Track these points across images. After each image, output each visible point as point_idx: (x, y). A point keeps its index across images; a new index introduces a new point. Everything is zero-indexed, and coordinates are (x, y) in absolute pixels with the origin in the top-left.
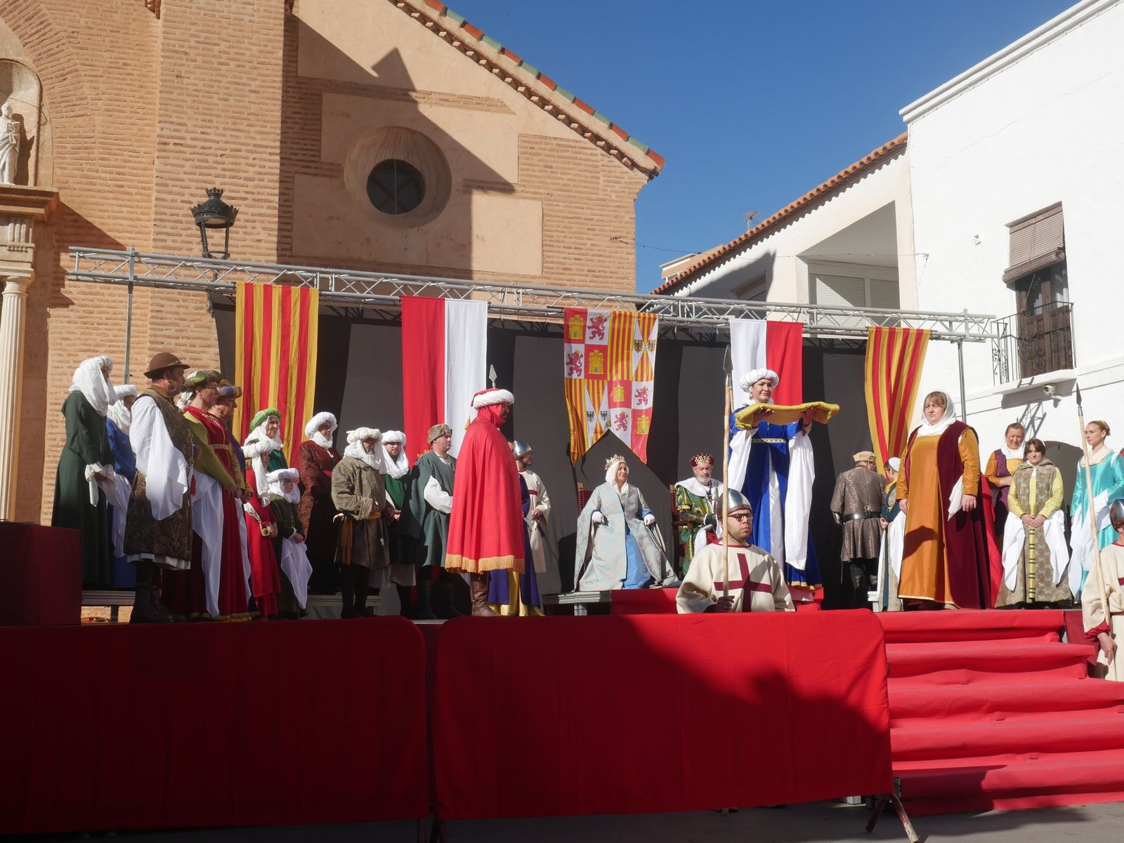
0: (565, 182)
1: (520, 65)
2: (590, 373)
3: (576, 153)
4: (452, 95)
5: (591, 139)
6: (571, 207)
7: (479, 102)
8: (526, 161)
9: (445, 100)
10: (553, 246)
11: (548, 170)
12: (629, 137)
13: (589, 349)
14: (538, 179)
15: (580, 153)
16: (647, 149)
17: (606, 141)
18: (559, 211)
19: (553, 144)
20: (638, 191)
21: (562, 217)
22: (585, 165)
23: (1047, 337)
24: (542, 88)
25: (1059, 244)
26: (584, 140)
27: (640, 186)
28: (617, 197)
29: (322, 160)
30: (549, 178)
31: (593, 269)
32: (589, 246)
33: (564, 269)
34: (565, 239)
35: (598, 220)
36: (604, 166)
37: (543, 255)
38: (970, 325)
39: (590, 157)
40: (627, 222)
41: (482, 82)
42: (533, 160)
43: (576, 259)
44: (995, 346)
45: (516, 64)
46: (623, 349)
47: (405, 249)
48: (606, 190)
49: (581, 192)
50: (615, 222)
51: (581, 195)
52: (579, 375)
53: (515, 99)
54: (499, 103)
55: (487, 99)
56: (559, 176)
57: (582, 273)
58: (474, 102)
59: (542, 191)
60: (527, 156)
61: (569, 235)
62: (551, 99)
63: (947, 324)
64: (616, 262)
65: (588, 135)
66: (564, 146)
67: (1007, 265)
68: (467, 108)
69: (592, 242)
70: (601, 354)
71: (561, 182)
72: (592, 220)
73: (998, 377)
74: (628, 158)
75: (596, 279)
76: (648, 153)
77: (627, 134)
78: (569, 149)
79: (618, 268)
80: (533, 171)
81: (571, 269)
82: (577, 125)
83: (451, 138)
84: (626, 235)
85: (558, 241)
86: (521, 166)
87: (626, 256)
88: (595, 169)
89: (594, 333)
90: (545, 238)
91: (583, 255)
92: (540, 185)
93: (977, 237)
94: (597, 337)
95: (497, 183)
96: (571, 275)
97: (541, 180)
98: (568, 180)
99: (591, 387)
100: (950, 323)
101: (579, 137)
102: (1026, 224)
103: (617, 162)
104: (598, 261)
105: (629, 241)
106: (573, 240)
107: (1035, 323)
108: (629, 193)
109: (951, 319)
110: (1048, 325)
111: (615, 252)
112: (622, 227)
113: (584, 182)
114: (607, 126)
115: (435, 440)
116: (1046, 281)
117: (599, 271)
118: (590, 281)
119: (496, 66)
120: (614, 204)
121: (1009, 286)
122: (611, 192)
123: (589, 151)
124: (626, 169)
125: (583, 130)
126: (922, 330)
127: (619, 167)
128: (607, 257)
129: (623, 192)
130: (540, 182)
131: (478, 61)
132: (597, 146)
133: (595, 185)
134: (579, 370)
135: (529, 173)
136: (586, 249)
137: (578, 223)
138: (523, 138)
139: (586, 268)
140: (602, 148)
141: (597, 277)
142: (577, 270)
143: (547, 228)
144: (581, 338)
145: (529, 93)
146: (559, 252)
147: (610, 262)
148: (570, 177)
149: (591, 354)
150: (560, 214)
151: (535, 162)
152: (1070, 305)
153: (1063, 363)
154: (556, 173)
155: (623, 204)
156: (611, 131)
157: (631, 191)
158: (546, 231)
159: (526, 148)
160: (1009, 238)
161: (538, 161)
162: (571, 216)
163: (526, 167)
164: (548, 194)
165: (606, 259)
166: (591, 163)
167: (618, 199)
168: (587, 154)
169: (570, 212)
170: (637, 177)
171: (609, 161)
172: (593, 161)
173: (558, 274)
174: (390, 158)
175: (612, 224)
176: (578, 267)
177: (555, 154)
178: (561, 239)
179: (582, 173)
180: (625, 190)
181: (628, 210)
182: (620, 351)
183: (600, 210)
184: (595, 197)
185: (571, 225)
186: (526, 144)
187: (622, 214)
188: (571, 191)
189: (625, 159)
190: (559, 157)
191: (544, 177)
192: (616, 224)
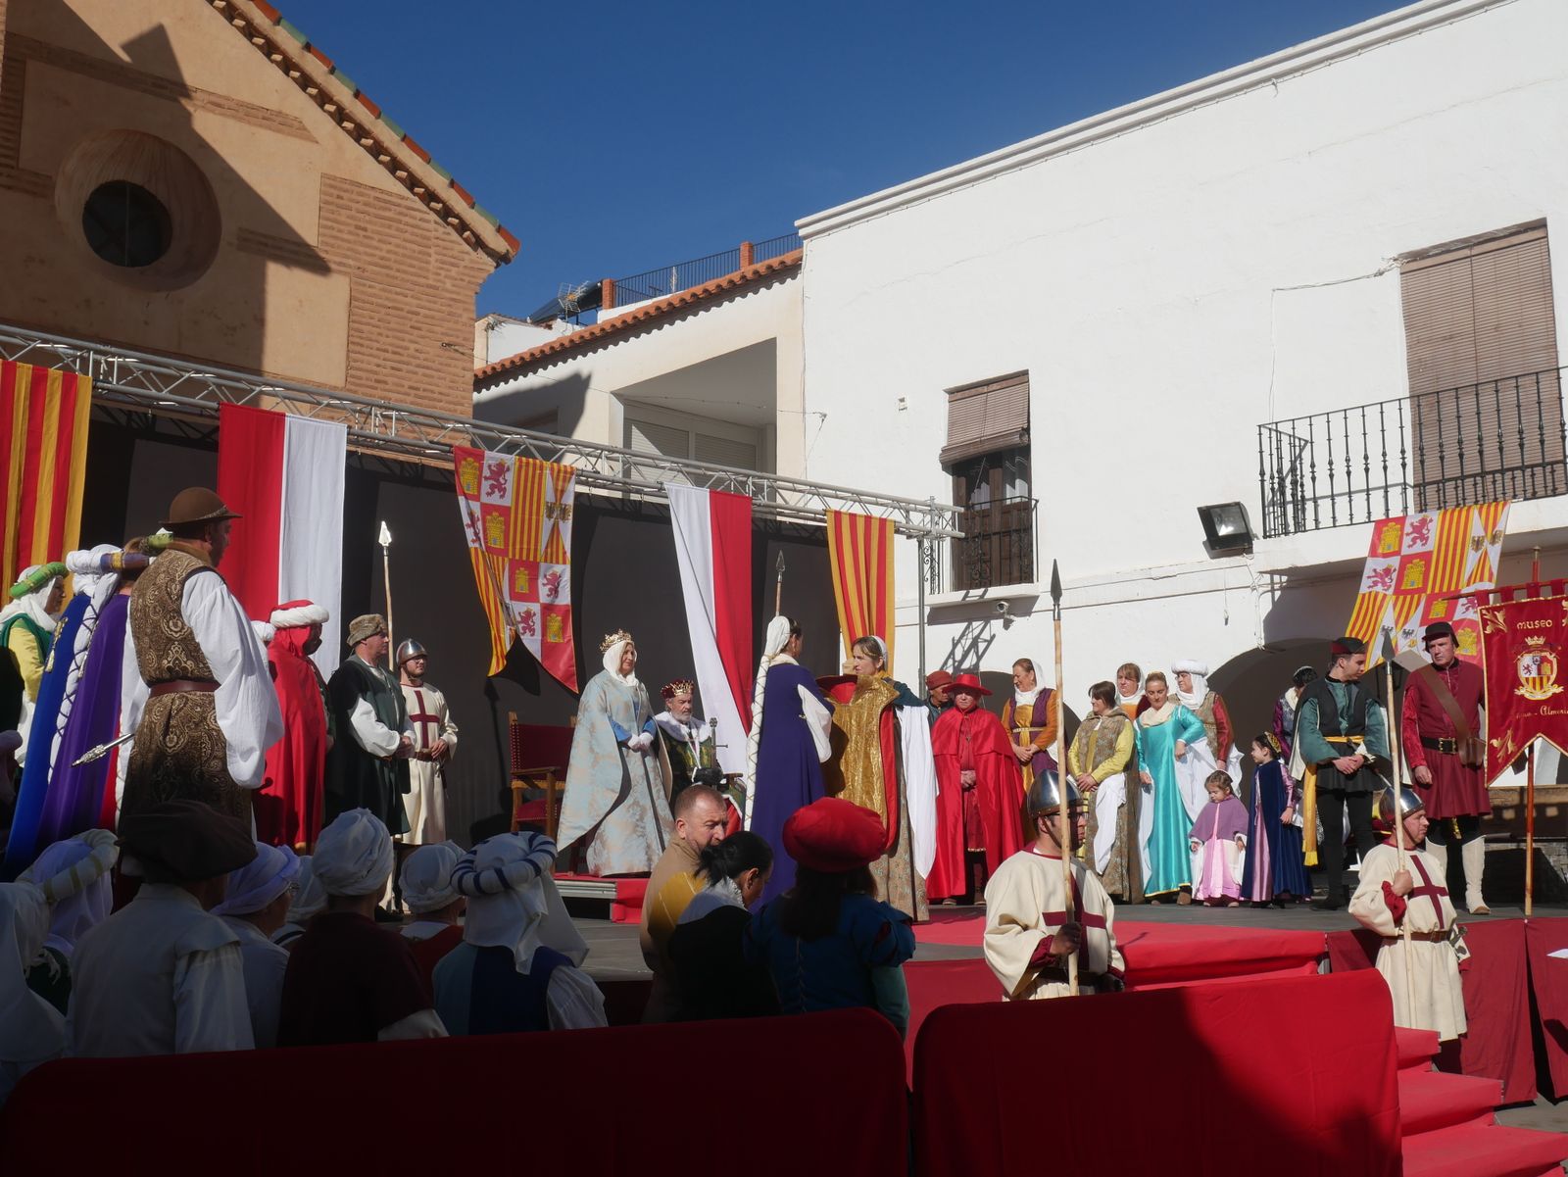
0: (384, 254)
1: (332, 71)
2: (489, 545)
3: (400, 214)
4: (227, 99)
5: (421, 197)
6: (390, 292)
7: (267, 115)
8: (329, 215)
9: (218, 104)
10: (362, 345)
11: (362, 233)
12: (475, 203)
14: (346, 245)
15: (407, 215)
16: (498, 224)
17: (444, 203)
18: (374, 295)
19: (369, 196)
20: (481, 281)
21: (378, 305)
22: (412, 234)
23: (995, 539)
24: (361, 112)
25: (1020, 424)
26: (411, 196)
27: (485, 275)
28: (454, 286)
29: (20, 166)
30: (362, 245)
31: (415, 385)
32: (411, 351)
33: (377, 381)
34: (380, 338)
35: (426, 316)
36: (437, 238)
37: (348, 357)
39: (420, 223)
40: (464, 323)
41: (272, 87)
42: (339, 214)
43: (393, 368)
45: (326, 69)
46: (531, 515)
47: (146, 323)
48: (439, 274)
49: (405, 272)
50: (449, 321)
51: (404, 276)
53: (318, 120)
54: (296, 124)
55: (279, 113)
56: (375, 243)
57: (399, 389)
58: (260, 114)
59: (351, 262)
60: (331, 207)
61: (385, 332)
62: (372, 129)
63: (904, 513)
64: (448, 380)
65: (419, 190)
66: (385, 201)
67: (941, 441)
68: (249, 123)
69: (417, 346)
70: (502, 519)
71: (377, 252)
72: (418, 314)
74: (473, 233)
75: (419, 401)
76: (499, 230)
77: (472, 199)
78: (392, 207)
79: (450, 387)
80: (340, 231)
81: (386, 383)
82: (406, 174)
83: (223, 161)
84: (463, 342)
85: (371, 340)
86: (323, 222)
87: (461, 373)
88: (425, 241)
89: (492, 487)
90: (352, 332)
91: (403, 363)
92: (349, 253)
93: (902, 400)
94: (497, 493)
95: (287, 241)
96: (385, 390)
97: (350, 245)
98: (389, 252)
101: (406, 193)
102: (973, 391)
103: (455, 236)
104: (424, 375)
105: (467, 352)
106: (389, 340)
107: (978, 518)
108: (469, 282)
109: (905, 506)
110: (996, 523)
111: (446, 365)
112: (457, 330)
113: (410, 257)
114: (447, 182)
116: (999, 467)
117: (424, 390)
118: (412, 403)
119: (297, 68)
120: (447, 295)
122: (446, 277)
123: (419, 215)
124: (467, 248)
125: (412, 182)
126: (885, 520)
127: (458, 243)
128: (435, 370)
129: (462, 280)
130: (349, 249)
131: (268, 55)
132: (431, 209)
133: (425, 265)
135: (335, 233)
136: (408, 356)
137: (398, 317)
138: (328, 181)
139: (407, 384)
140: (437, 212)
142: (395, 385)
143: (355, 318)
145: (341, 116)
146: (371, 355)
147: (440, 378)
148: (389, 247)
149: (489, 517)
150: (374, 300)
151: (343, 219)
152: (1033, 502)
153: (1016, 574)
154: (372, 238)
155: (461, 298)
156: (452, 191)
157: (473, 280)
158: (354, 322)
159: (331, 195)
160: (947, 408)
161: (348, 217)
162: (390, 305)
163: (330, 224)
164: (359, 268)
165: (434, 373)
166: (420, 232)
167: (454, 289)
168: (414, 218)
169: (387, 299)
170: (481, 261)
171: (444, 233)
172: (424, 229)
173: (368, 387)
174: (121, 178)
175: (446, 324)
176: (396, 380)
177: (372, 210)
178: (374, 337)
179: (408, 245)
180: (464, 278)
181: (466, 306)
182: (527, 517)
183: (430, 302)
184: (422, 281)
185: (389, 317)
186: (332, 191)
187: (459, 312)
188: (392, 269)
189: (467, 233)
190: (377, 216)
191: (355, 242)
192: (450, 325)
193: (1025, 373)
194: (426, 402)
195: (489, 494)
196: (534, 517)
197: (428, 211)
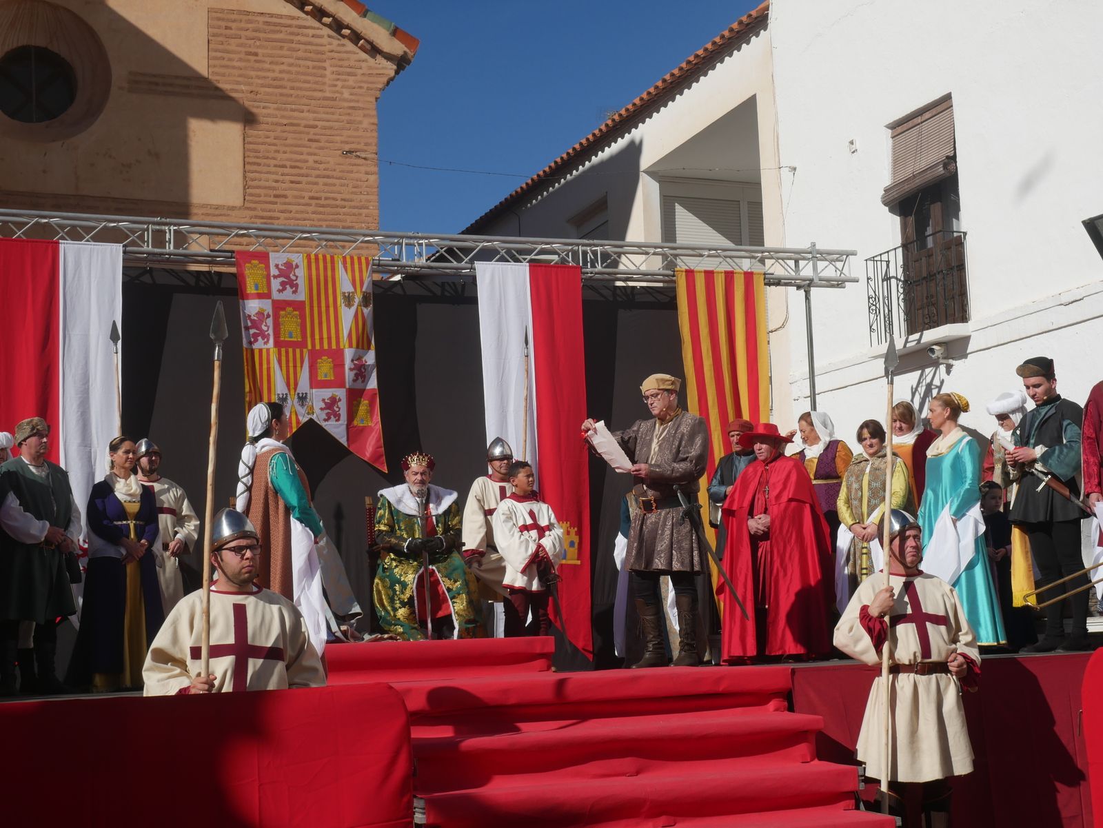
0: (276, 75)
2: (282, 339)
3: (292, 33)
6: (285, 109)
8: (221, 47)
10: (259, 164)
11: (253, 58)
12: (367, 11)
13: (279, 306)
14: (236, 72)
15: (298, 34)
16: (392, 28)
17: (333, 17)
18: (269, 115)
20: (381, 86)
21: (273, 124)
22: (306, 51)
25: (948, 152)
26: (303, 15)
27: (385, 79)
28: (351, 94)
30: (253, 69)
31: (317, 195)
32: (311, 163)
33: (276, 196)
34: (277, 155)
35: (325, 128)
36: (332, 51)
37: (245, 177)
38: (821, 265)
39: (313, 39)
40: (366, 129)
42: (229, 44)
43: (292, 182)
44: (871, 293)
46: (327, 307)
47: (44, 172)
48: (336, 86)
49: (300, 89)
50: (348, 129)
51: (299, 92)
52: (266, 343)
56: (267, 66)
57: (302, 201)
59: (243, 87)
60: (220, 39)
61: (282, 149)
63: (792, 263)
64: (351, 185)
65: (308, 8)
66: (275, 24)
67: (886, 179)
69: (316, 158)
70: (297, 313)
71: (270, 74)
72: (315, 127)
73: (874, 335)
74: (366, 41)
75: (321, 209)
76: (395, 33)
77: (364, 6)
78: (283, 28)
79: (352, 193)
80: (230, 60)
81: (285, 197)
84: (365, 148)
85: (267, 158)
86: (213, 54)
87: (364, 177)
88: (319, 56)
89: (283, 284)
91: (303, 175)
92: (240, 79)
93: (852, 143)
94: (289, 290)
95: (177, 77)
96: (285, 204)
97: (240, 72)
98: (281, 72)
99: (284, 358)
100: (797, 262)
102: (910, 124)
103: (350, 46)
104: (325, 184)
105: (369, 156)
106: (287, 156)
107: (924, 259)
108: (368, 89)
109: (797, 256)
110: (940, 261)
111: (348, 172)
112: (359, 137)
113: (304, 74)
115: (25, 440)
116: (937, 201)
117: (326, 199)
118: (314, 213)
120: (346, 104)
121: (891, 210)
122: (342, 87)
123: (311, 32)
124: (364, 56)
126: (752, 273)
127: (355, 53)
128: (337, 178)
129: (361, 87)
130: (240, 76)
132: (325, 25)
133: (320, 79)
134: (265, 337)
135: (225, 62)
136: (308, 168)
137: (294, 132)
138: (214, 14)
139: (307, 195)
140: (329, 26)
141: (323, 206)
142: (296, 197)
143: (250, 139)
144: (266, 292)
146: (268, 173)
148: (282, 67)
149: (282, 313)
150: (270, 119)
151: (233, 48)
155: (360, 105)
156: (341, 3)
157: (370, 85)
158: (250, 143)
159: (219, 27)
160: (891, 145)
161: (237, 46)
162: (285, 121)
163: (219, 54)
164: (252, 92)
165: (337, 182)
166: (314, 48)
167: (353, 97)
168: (307, 36)
169: (283, 117)
170: (381, 66)
171: (339, 45)
172: (317, 45)
173: (266, 203)
174: (25, 44)
175: (346, 133)
176: (295, 193)
177: (262, 35)
178: (271, 155)
179: (301, 62)
180: (362, 85)
181: (366, 112)
182: (323, 309)
183: (327, 113)
184: (319, 94)
185: (285, 135)
186: (220, 23)
187: (359, 119)
188: (285, 88)
189: (362, 42)
190: (267, 40)
191: (246, 68)
192: (349, 133)
193: (948, 98)
194: (328, 210)
195: (280, 291)
196: (332, 310)
197: (321, 26)
